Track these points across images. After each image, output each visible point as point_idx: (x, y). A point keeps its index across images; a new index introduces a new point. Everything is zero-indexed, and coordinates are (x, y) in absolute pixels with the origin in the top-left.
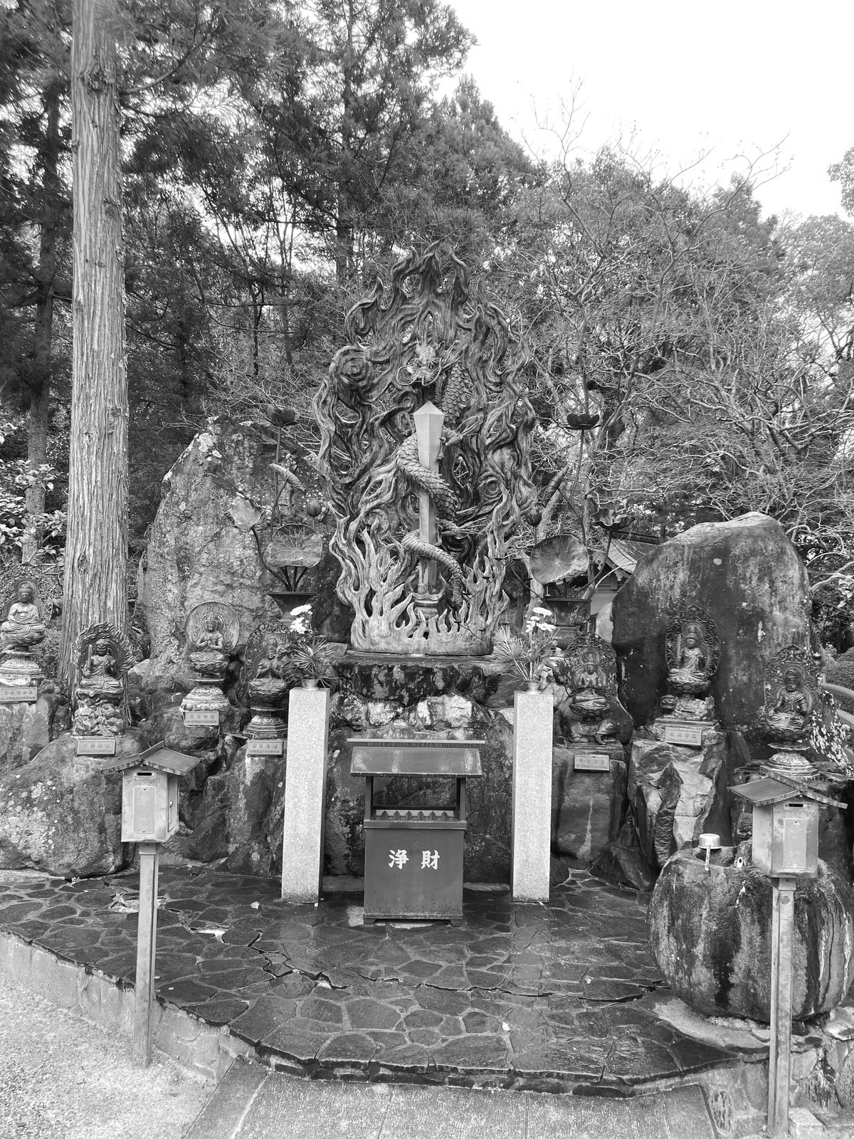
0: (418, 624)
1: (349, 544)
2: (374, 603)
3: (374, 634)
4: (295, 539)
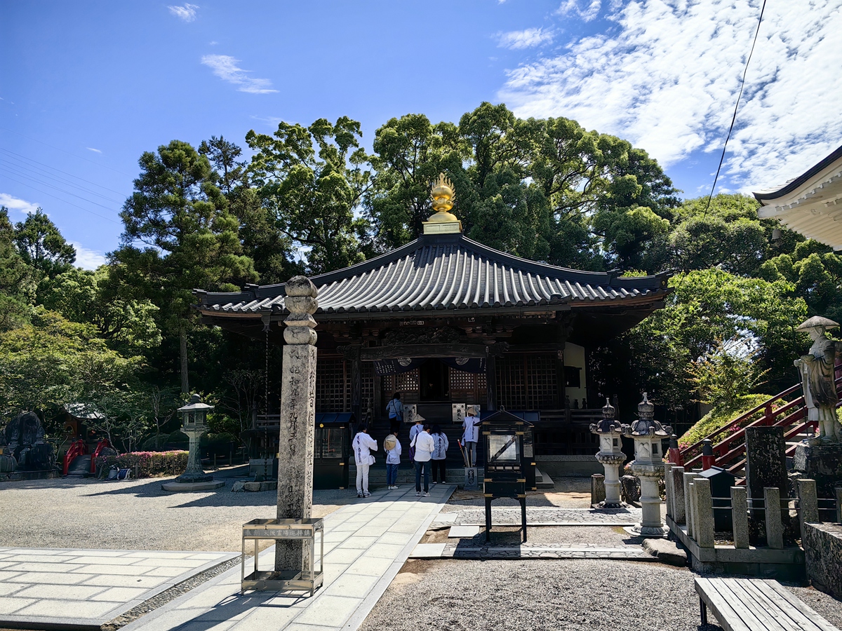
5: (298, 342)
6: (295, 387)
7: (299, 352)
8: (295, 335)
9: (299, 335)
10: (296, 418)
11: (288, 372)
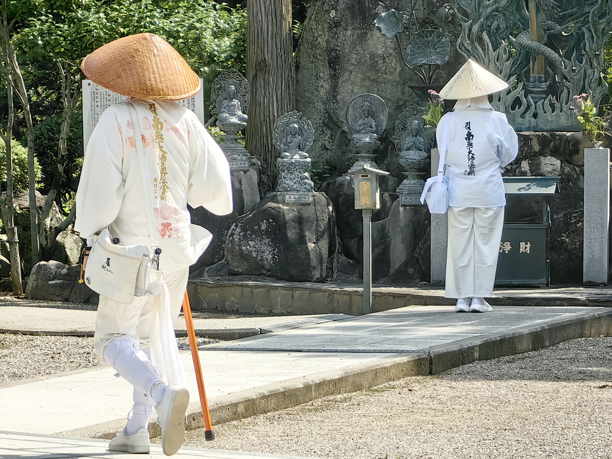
0: (528, 107)
1: (472, 43)
4: (428, 42)
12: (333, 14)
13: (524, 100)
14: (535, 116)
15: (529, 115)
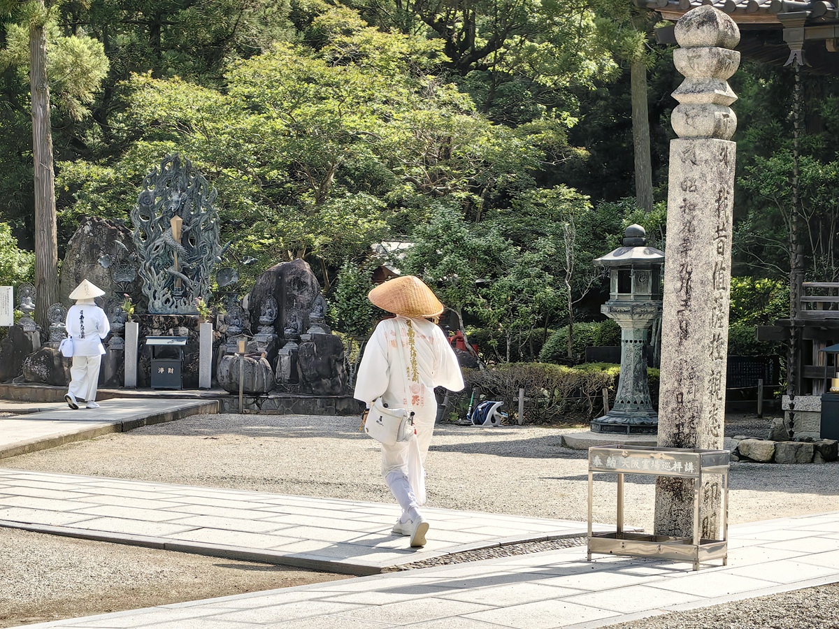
0: (173, 303)
1: (146, 271)
2: (156, 295)
3: (156, 307)
4: (125, 271)
5: (695, 134)
6: (688, 217)
7: (697, 152)
8: (690, 121)
9: (699, 120)
10: (690, 273)
11: (678, 189)
12: (78, 256)
13: (171, 299)
14: (176, 307)
15: (173, 307)
